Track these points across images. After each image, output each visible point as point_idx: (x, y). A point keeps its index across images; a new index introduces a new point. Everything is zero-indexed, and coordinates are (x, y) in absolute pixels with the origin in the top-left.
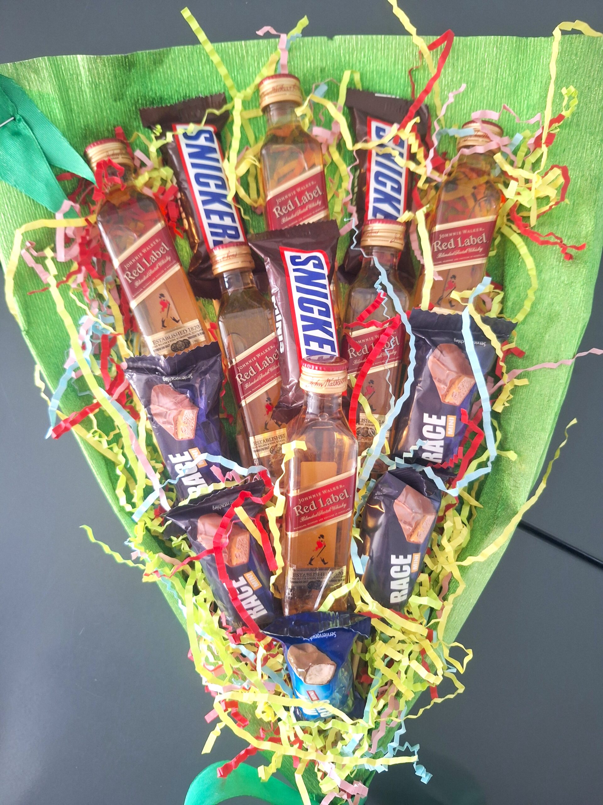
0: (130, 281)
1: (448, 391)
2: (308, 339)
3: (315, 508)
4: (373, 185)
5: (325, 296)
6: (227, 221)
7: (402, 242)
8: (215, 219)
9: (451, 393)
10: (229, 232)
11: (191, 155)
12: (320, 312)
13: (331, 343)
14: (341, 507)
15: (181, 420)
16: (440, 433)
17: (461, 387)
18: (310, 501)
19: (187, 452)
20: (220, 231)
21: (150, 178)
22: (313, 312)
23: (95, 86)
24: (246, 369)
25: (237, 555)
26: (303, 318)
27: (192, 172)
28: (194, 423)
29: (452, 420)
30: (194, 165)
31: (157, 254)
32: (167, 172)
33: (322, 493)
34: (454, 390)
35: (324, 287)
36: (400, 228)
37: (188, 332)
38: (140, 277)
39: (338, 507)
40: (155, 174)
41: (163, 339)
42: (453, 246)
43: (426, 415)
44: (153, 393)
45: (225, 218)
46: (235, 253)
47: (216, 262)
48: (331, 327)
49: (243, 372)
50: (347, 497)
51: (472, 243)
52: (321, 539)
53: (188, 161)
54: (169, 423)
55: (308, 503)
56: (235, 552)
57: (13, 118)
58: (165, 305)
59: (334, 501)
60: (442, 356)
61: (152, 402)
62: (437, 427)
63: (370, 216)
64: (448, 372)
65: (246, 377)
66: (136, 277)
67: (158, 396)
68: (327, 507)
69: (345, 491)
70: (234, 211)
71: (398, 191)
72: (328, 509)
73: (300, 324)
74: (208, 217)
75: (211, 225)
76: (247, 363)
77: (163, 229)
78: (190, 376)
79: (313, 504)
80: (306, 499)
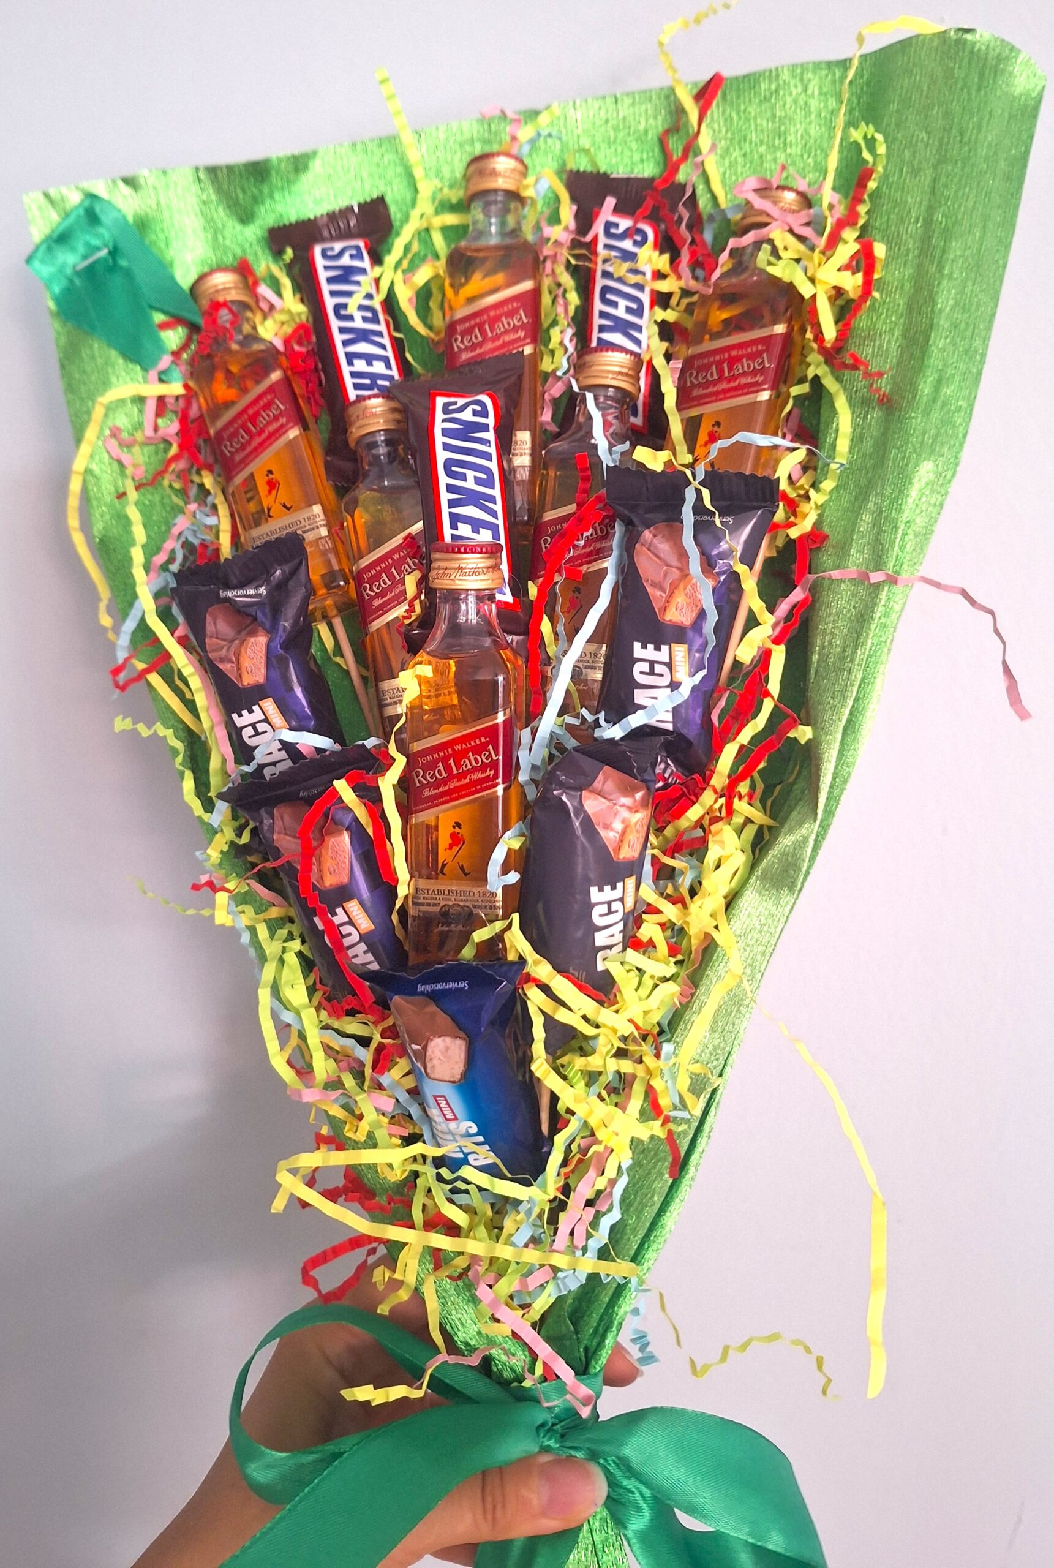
1: (668, 601)
2: (455, 520)
3: (444, 775)
5: (487, 456)
7: (633, 380)
8: (361, 365)
9: (672, 605)
10: (380, 382)
11: (330, 280)
12: (477, 481)
13: (494, 528)
14: (484, 775)
16: (662, 676)
18: (436, 762)
19: (257, 707)
20: (367, 381)
22: (465, 480)
24: (376, 578)
25: (332, 869)
26: (450, 489)
27: (330, 303)
28: (264, 658)
29: (681, 652)
30: (333, 294)
31: (268, 415)
33: (453, 750)
35: (486, 442)
36: (627, 359)
37: (303, 523)
38: (243, 447)
39: (480, 776)
42: (714, 377)
43: (636, 646)
45: (375, 363)
47: (350, 424)
48: (495, 503)
49: (371, 581)
50: (494, 758)
51: (746, 369)
52: (457, 829)
53: (326, 288)
55: (432, 765)
58: (272, 485)
59: (474, 764)
60: (658, 540)
62: (656, 666)
63: (594, 344)
65: (375, 589)
66: (237, 449)
68: (463, 775)
69: (490, 747)
70: (390, 354)
72: (465, 778)
73: (445, 496)
74: (350, 363)
75: (354, 375)
76: (378, 569)
77: (281, 380)
79: (441, 768)
80: (430, 758)
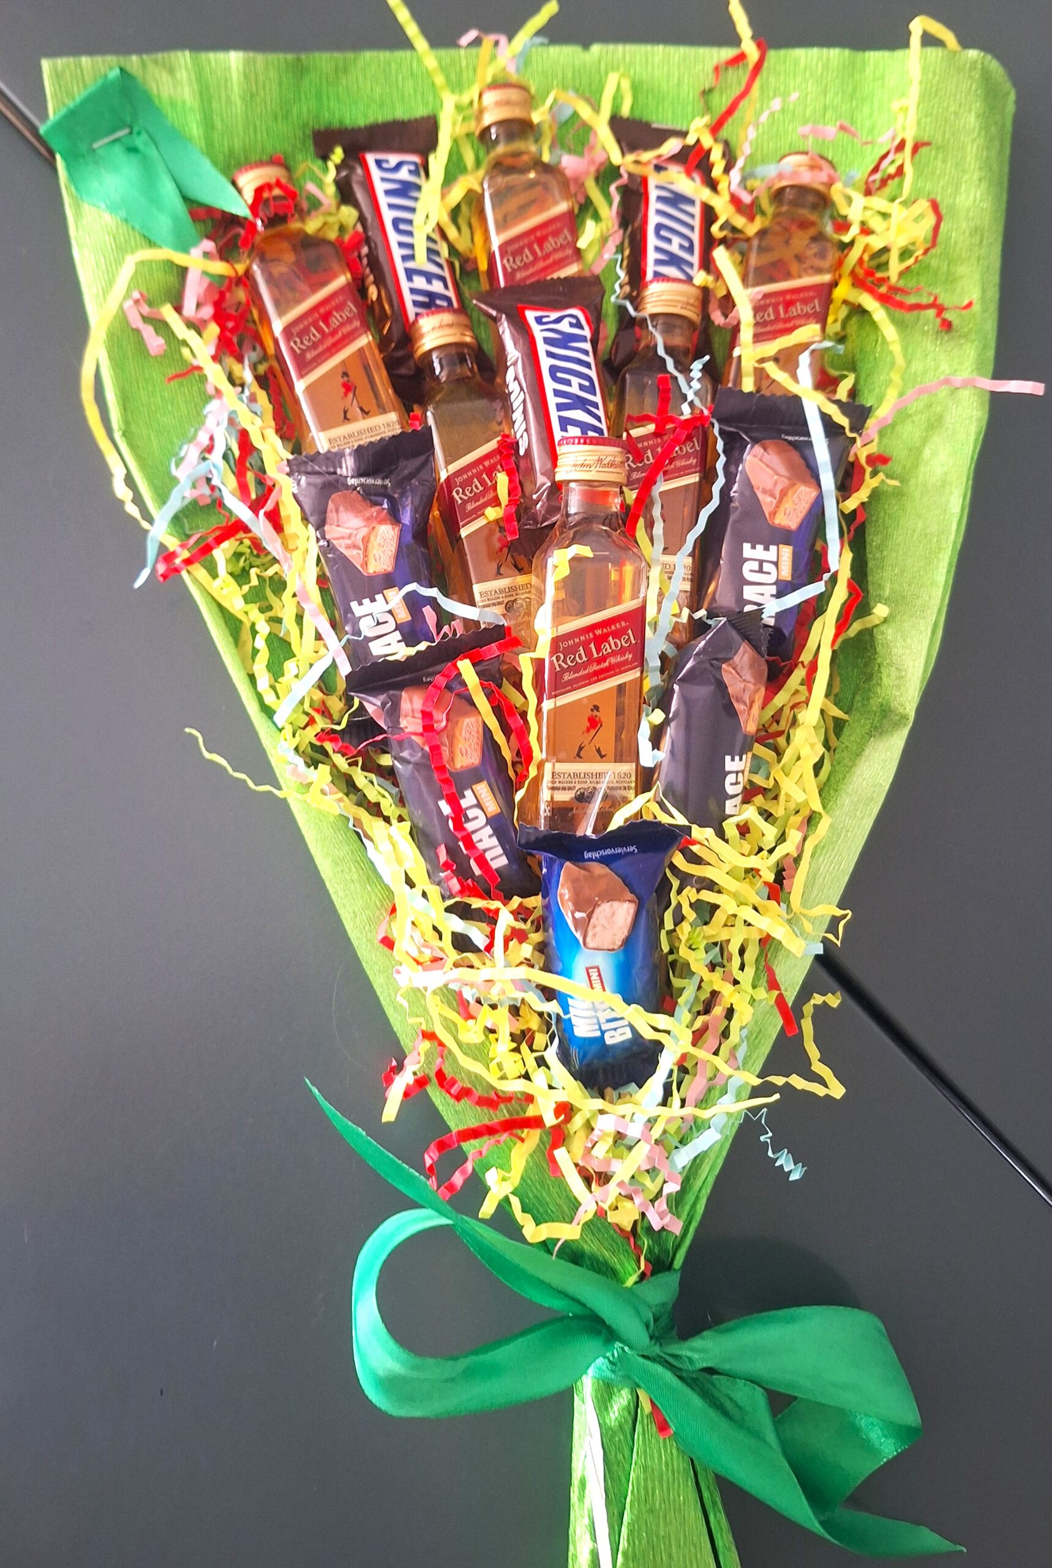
0: (298, 351)
1: (778, 506)
2: (565, 423)
3: (585, 659)
4: (652, 241)
5: (584, 364)
6: (437, 287)
7: (698, 311)
8: (420, 282)
9: (782, 509)
11: (388, 193)
12: (582, 387)
14: (623, 659)
15: (374, 542)
16: (769, 573)
17: (797, 500)
18: (577, 646)
19: (381, 595)
20: (427, 300)
21: (325, 224)
22: (571, 386)
23: (250, 97)
24: (468, 483)
25: (464, 750)
26: (557, 393)
27: (389, 216)
28: (394, 545)
29: (787, 552)
30: (391, 207)
31: (341, 316)
32: (348, 214)
33: (594, 634)
34: (787, 505)
35: (583, 351)
36: (694, 291)
37: (382, 429)
38: (315, 346)
39: (619, 659)
40: (331, 219)
41: (345, 437)
42: (772, 317)
43: (747, 547)
44: (331, 506)
45: (433, 281)
46: (451, 322)
47: (422, 336)
48: (598, 409)
49: (464, 485)
50: (633, 642)
51: (799, 312)
52: (595, 713)
53: (383, 200)
54: (355, 547)
55: (573, 650)
56: (461, 746)
57: (127, 131)
58: (348, 388)
59: (614, 647)
60: (766, 454)
61: (328, 520)
62: (765, 564)
63: (649, 276)
64: (776, 477)
65: (468, 493)
66: (308, 347)
67: (337, 511)
68: (603, 659)
69: (630, 631)
70: (446, 274)
71: (690, 250)
72: (605, 661)
73: (552, 401)
74: (410, 279)
75: (413, 291)
76: (470, 474)
77: (348, 284)
78: (387, 482)
79: (582, 652)
80: (571, 642)
